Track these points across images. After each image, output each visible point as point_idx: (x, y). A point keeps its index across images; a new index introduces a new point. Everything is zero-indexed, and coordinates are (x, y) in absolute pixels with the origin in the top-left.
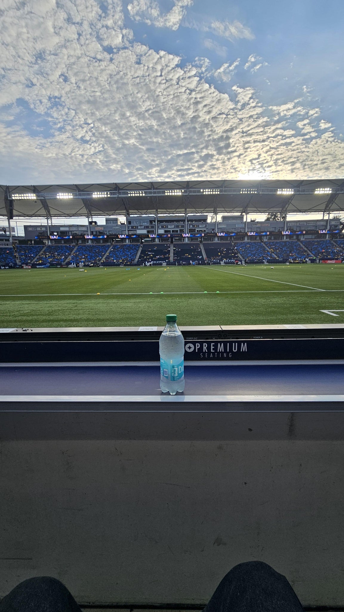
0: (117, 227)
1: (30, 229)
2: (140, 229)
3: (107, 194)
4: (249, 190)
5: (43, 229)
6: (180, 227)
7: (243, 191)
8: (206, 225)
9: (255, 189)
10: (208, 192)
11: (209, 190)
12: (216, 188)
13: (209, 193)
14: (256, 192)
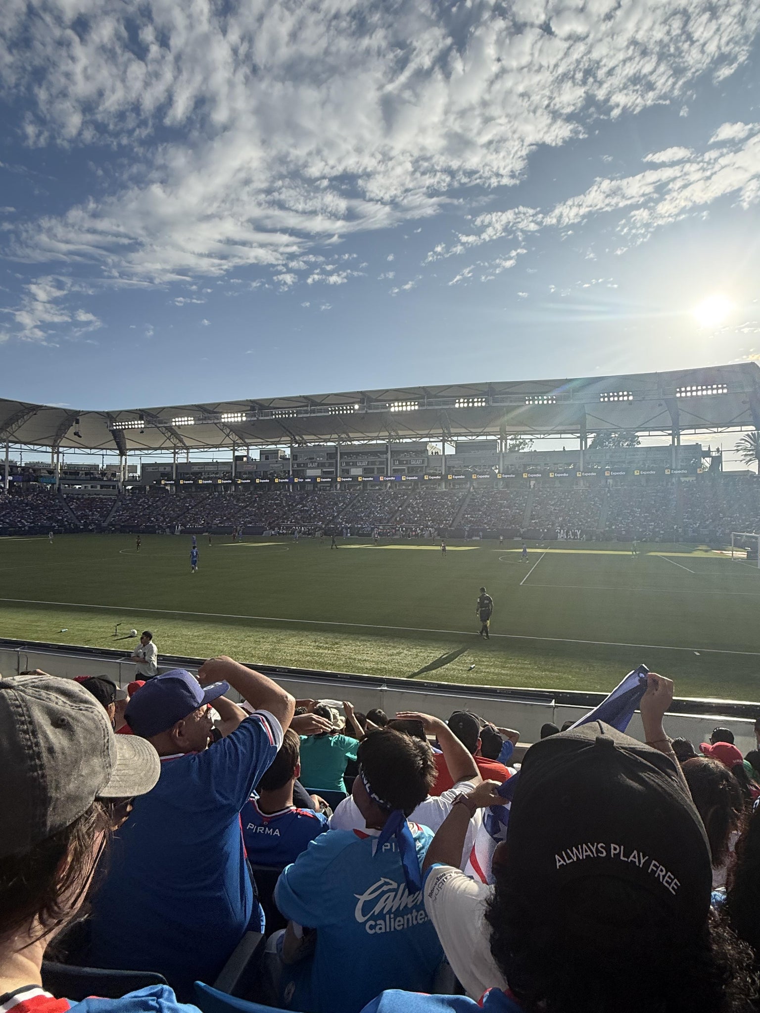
0: (276, 465)
1: (150, 469)
2: (311, 468)
3: (242, 416)
4: (471, 400)
5: (168, 469)
6: (377, 463)
7: (459, 403)
8: (423, 460)
9: (482, 399)
10: (398, 406)
11: (400, 404)
12: (410, 400)
13: (400, 409)
14: (484, 404)
